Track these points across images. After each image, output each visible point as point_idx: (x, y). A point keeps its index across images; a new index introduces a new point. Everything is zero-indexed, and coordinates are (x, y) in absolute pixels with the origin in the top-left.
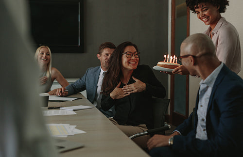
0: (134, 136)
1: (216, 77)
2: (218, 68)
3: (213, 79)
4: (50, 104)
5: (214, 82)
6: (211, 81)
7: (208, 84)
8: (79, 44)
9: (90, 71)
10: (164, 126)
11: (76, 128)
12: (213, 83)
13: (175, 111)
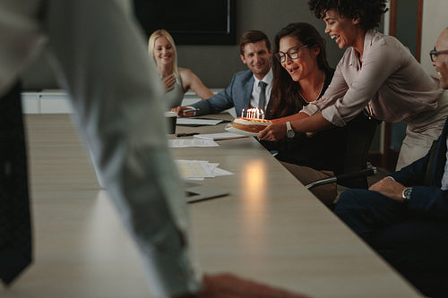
0: (314, 183)
4: (179, 130)
8: (228, 31)
10: (366, 168)
11: (218, 167)
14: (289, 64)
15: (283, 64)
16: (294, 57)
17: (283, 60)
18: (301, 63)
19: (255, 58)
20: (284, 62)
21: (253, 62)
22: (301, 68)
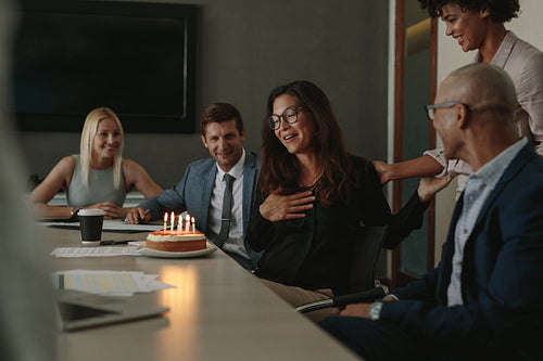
1: (505, 166)
2: (513, 147)
3: (497, 170)
5: (499, 175)
6: (493, 173)
7: (485, 178)
9: (195, 170)
11: (158, 279)
12: (496, 180)
13: (402, 270)
14: (285, 130)
15: (277, 132)
16: (292, 120)
17: (277, 126)
18: (301, 127)
19: (220, 143)
20: (278, 129)
21: (217, 148)
22: (301, 136)
